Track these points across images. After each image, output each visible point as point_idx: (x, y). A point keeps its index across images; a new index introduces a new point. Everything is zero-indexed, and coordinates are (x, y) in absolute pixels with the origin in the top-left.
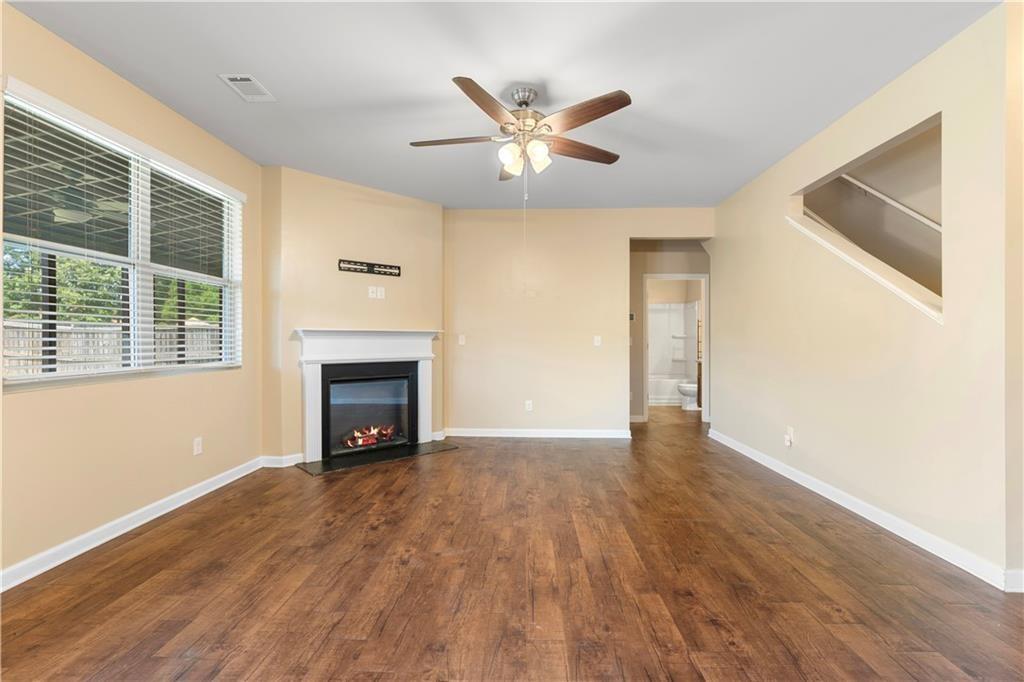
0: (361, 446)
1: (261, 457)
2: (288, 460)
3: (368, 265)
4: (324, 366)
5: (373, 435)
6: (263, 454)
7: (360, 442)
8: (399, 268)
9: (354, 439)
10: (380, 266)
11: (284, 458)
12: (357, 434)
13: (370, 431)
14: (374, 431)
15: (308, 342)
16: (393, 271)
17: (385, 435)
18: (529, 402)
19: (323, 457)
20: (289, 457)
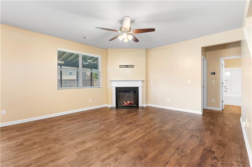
0: (125, 105)
1: (106, 105)
2: (110, 106)
3: (126, 66)
4: (116, 88)
5: (128, 103)
6: (106, 104)
7: (125, 104)
8: (134, 66)
9: (124, 103)
10: (129, 66)
11: (109, 105)
12: (124, 102)
13: (128, 102)
14: (129, 102)
15: (113, 83)
16: (132, 66)
17: (131, 103)
18: (168, 99)
19: (116, 106)
20: (110, 105)
